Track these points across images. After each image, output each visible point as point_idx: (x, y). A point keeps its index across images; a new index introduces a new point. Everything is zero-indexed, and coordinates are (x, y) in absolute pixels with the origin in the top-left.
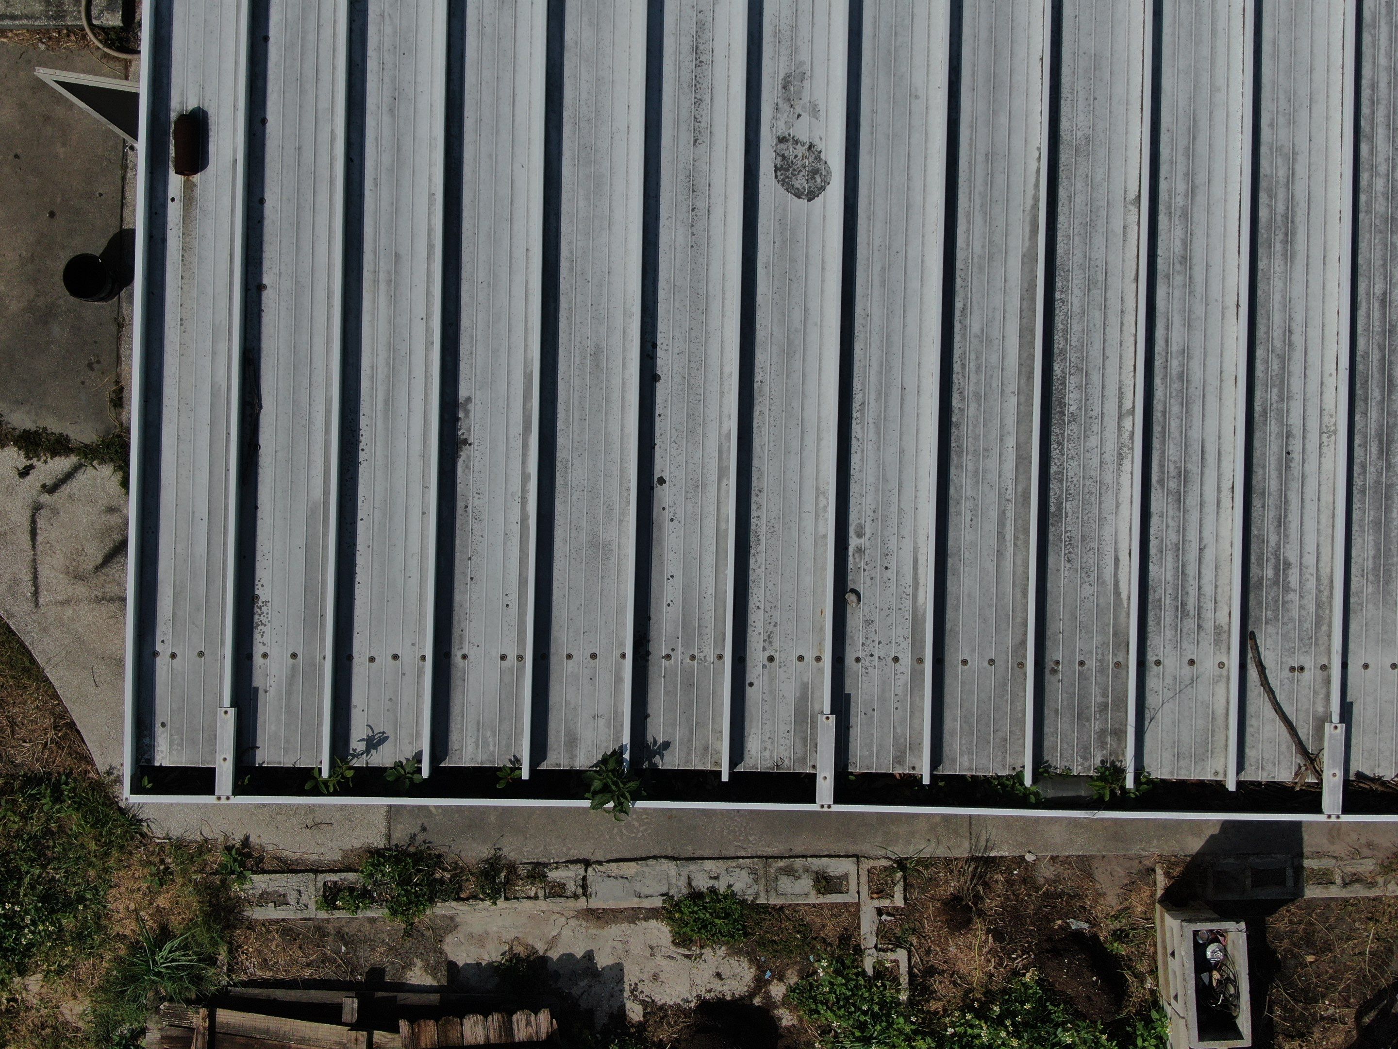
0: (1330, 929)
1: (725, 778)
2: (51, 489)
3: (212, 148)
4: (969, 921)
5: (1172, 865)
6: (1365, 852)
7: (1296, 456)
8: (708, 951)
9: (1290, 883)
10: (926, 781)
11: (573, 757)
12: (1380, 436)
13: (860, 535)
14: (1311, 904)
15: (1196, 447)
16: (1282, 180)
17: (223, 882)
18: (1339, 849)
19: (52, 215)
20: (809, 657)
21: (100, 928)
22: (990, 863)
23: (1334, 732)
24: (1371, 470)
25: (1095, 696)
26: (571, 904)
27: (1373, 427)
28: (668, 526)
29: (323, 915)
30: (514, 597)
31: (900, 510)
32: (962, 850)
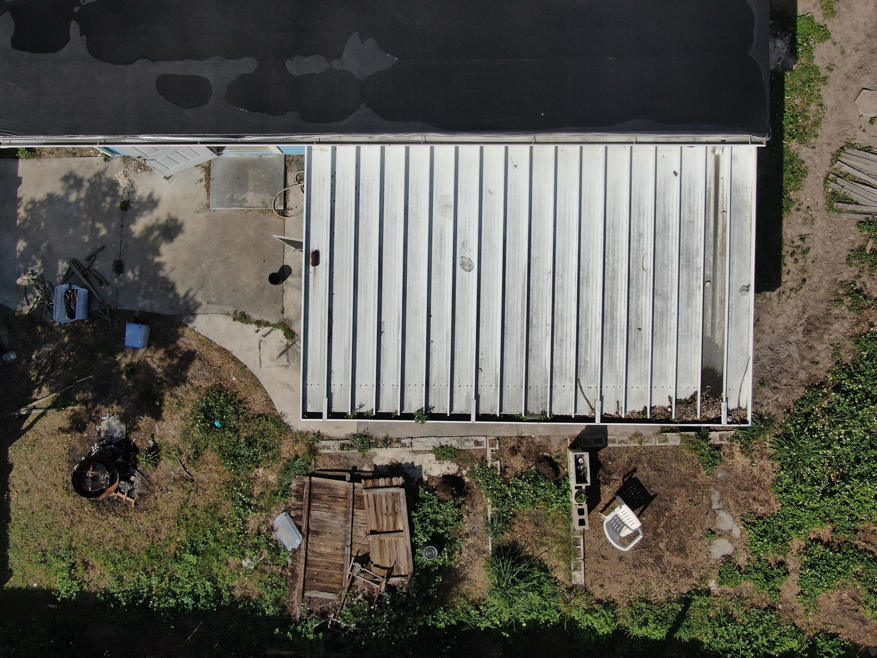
0: (616, 455)
1: (448, 415)
2: (265, 336)
3: (320, 259)
4: (517, 453)
5: (572, 438)
6: (625, 434)
7: (590, 335)
8: (445, 462)
9: (604, 442)
10: (498, 416)
11: (410, 410)
12: (610, 330)
13: (482, 355)
14: (610, 449)
15: (565, 333)
16: (586, 267)
17: (313, 443)
18: (618, 433)
19: (264, 261)
20: (469, 385)
21: (279, 455)
22: (522, 437)
23: (599, 403)
24: (608, 338)
25: (540, 395)
26: (408, 449)
27: (608, 328)
28: (434, 353)
29: (340, 452)
30: (396, 370)
31: (492, 349)
32: (515, 434)
